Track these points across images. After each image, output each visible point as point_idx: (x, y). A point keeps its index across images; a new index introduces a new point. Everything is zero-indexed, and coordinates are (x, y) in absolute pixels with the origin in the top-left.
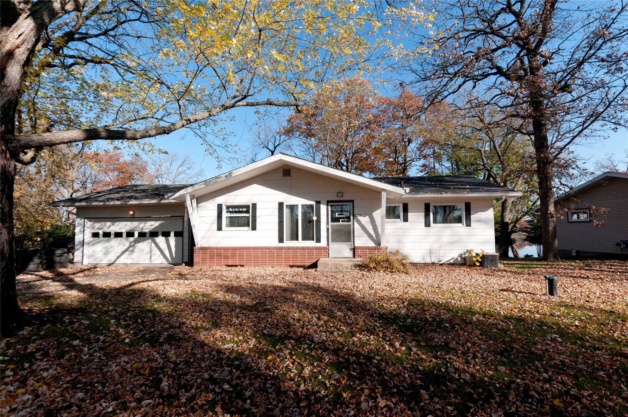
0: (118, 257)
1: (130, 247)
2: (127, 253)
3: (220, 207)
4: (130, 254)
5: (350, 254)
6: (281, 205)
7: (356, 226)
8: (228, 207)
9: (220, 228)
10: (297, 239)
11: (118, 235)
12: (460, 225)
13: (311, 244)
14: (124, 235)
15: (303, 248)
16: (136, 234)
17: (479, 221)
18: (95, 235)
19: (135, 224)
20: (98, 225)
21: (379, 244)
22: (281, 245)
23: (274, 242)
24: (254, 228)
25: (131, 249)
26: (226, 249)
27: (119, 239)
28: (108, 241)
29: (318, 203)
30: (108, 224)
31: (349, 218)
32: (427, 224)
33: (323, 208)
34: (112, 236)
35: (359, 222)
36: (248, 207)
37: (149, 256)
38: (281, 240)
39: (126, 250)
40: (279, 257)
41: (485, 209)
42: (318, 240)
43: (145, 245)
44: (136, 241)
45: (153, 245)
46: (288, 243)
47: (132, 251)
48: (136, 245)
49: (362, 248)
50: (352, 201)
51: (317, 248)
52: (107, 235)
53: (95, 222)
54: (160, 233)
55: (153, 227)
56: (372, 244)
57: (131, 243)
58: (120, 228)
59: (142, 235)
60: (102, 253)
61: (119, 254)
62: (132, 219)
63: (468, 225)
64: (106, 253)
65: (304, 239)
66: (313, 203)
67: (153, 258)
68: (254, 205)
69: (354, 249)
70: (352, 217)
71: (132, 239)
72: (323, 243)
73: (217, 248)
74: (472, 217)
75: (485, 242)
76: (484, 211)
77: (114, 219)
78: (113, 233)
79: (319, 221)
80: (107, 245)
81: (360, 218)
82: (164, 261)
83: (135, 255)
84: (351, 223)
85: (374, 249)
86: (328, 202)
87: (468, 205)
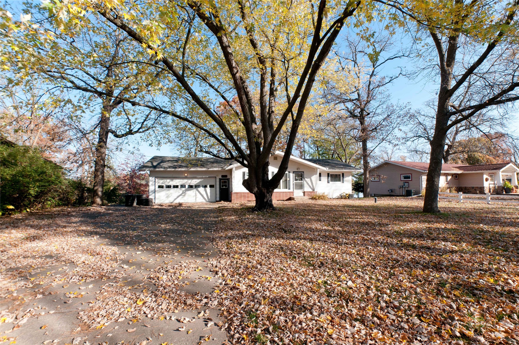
0: (175, 199)
1: (183, 193)
2: (181, 197)
3: (244, 173)
4: (182, 198)
5: (302, 194)
6: (273, 173)
7: (305, 182)
8: (247, 173)
10: (280, 188)
11: (176, 187)
12: (340, 182)
13: (287, 190)
14: (179, 187)
15: (283, 192)
16: (187, 187)
17: (346, 181)
18: (160, 187)
19: (185, 181)
20: (162, 181)
21: (314, 190)
25: (183, 194)
26: (248, 193)
27: (176, 189)
28: (168, 190)
29: (289, 172)
30: (168, 180)
32: (328, 182)
33: (291, 175)
34: (172, 187)
35: (306, 181)
37: (195, 198)
39: (181, 195)
41: (349, 176)
42: (289, 189)
43: (192, 192)
44: (186, 190)
45: (197, 192)
46: (276, 190)
47: (185, 195)
48: (187, 192)
49: (307, 192)
50: (304, 172)
51: (289, 192)
52: (169, 187)
53: (160, 179)
54: (201, 186)
55: (197, 182)
56: (311, 190)
57: (183, 191)
58: (176, 183)
59: (191, 187)
60: (165, 197)
61: (175, 198)
62: (186, 178)
63: (343, 182)
64: (168, 197)
65: (283, 188)
66: (287, 172)
67: (197, 199)
69: (304, 193)
70: (303, 179)
71: (184, 189)
72: (291, 190)
73: (243, 193)
74: (345, 179)
75: (348, 189)
77: (173, 178)
78: (172, 186)
79: (289, 180)
80: (168, 192)
81: (306, 179)
82: (204, 201)
83: (185, 198)
84: (303, 181)
85: (312, 192)
86: (294, 172)
87: (343, 174)
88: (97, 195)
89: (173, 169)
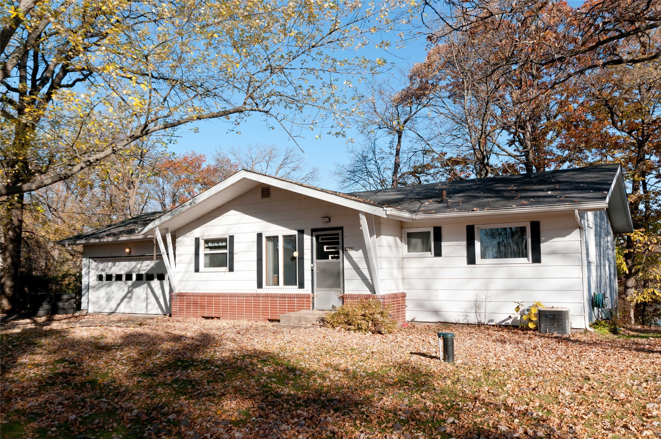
0: (119, 305)
1: (128, 292)
2: (126, 300)
3: (197, 240)
4: (128, 302)
5: (338, 304)
6: (260, 236)
7: (347, 263)
8: (207, 242)
9: (197, 270)
10: (278, 284)
11: (119, 278)
12: (524, 260)
13: (293, 290)
14: (124, 278)
15: (283, 296)
16: (134, 277)
17: (553, 253)
18: (100, 278)
19: (133, 263)
20: (101, 266)
21: (374, 290)
22: (260, 291)
23: (251, 287)
24: (231, 269)
25: (129, 295)
26: (203, 296)
27: (119, 282)
28: (110, 285)
29: (301, 232)
30: (110, 264)
31: (338, 253)
32: (471, 260)
33: (307, 239)
34: (114, 279)
35: (350, 259)
36: (225, 240)
37: (145, 304)
38: (260, 285)
39: (126, 296)
40: (256, 307)
42: (302, 286)
43: (141, 291)
44: (134, 286)
45: (149, 290)
46: (267, 289)
47: (131, 298)
48: (134, 290)
49: (352, 297)
50: (341, 228)
51: (299, 296)
52: (109, 277)
53: (99, 262)
54: (155, 276)
55: (149, 268)
56: (368, 292)
57: (129, 287)
58: (120, 270)
59: (140, 277)
60: (105, 299)
61: (118, 302)
62: (129, 258)
63: (537, 259)
64: (108, 300)
65: (287, 282)
66: (295, 233)
67: (149, 307)
68: (232, 237)
69: (343, 299)
70: (341, 252)
71: (130, 283)
72: (307, 289)
73: (193, 295)
74: (544, 246)
75: (564, 290)
76: (564, 236)
77: (115, 259)
78: (114, 275)
79: (301, 258)
80: (109, 289)
81: (352, 253)
82: (159, 311)
83: (133, 303)
84: (340, 260)
86: (313, 230)
87: (536, 227)
88: (3, 293)
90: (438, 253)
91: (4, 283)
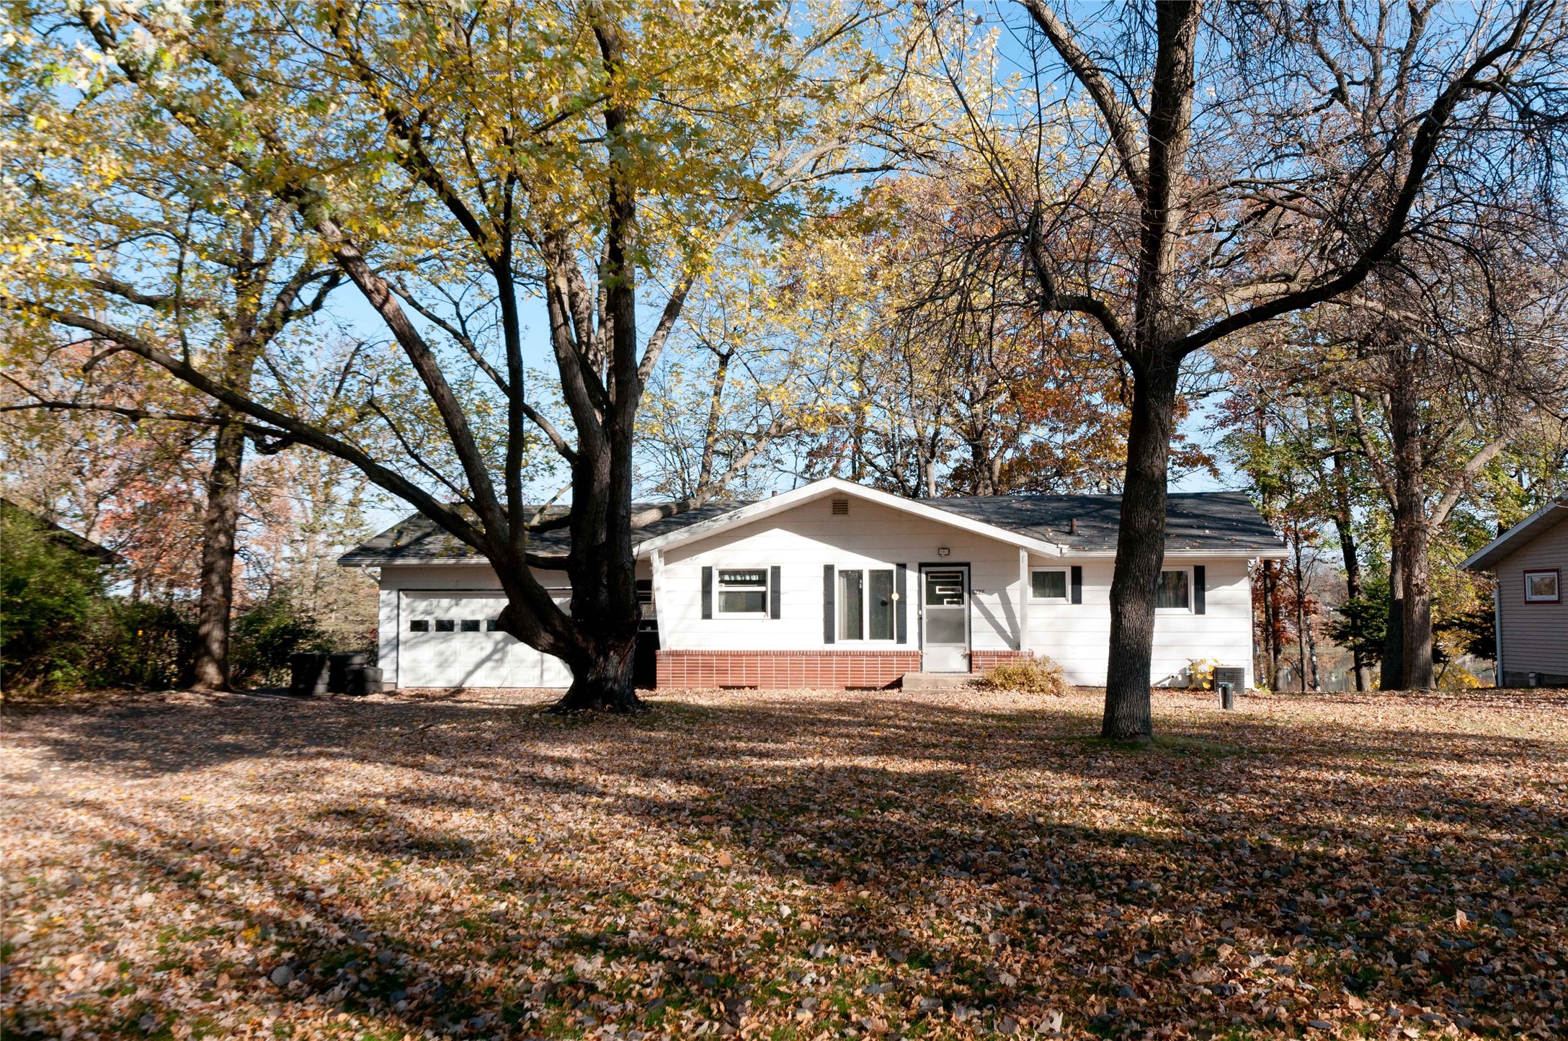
0: (470, 674)
1: (495, 651)
2: (489, 665)
3: (707, 573)
4: (494, 669)
5: (962, 665)
6: (829, 570)
7: (975, 611)
8: (722, 573)
9: (707, 615)
10: (861, 637)
11: (471, 626)
12: (1185, 610)
13: (889, 645)
14: (483, 626)
15: (873, 655)
17: (1217, 603)
18: (418, 626)
20: (422, 605)
21: (1018, 647)
22: (829, 647)
23: (815, 642)
24: (776, 615)
25: (497, 656)
26: (721, 655)
27: (471, 634)
28: (445, 640)
29: (902, 566)
30: (445, 602)
31: (961, 596)
33: (912, 577)
34: (457, 629)
35: (980, 605)
36: (762, 573)
37: (537, 671)
38: (829, 638)
39: (488, 658)
40: (826, 670)
41: (1232, 579)
42: (902, 639)
44: (508, 641)
46: (842, 645)
47: (501, 660)
48: (510, 647)
49: (985, 654)
50: (968, 565)
51: (899, 654)
52: (446, 626)
53: (416, 598)
56: (1004, 647)
57: (497, 643)
58: (473, 612)
60: (435, 663)
61: (470, 668)
63: (1200, 610)
64: (443, 665)
65: (874, 635)
66: (892, 567)
67: (546, 676)
68: (776, 570)
69: (970, 657)
70: (966, 596)
71: (498, 635)
72: (912, 644)
73: (703, 654)
74: (1209, 595)
75: (1229, 646)
76: (1231, 584)
77: (459, 593)
78: (458, 622)
79: (902, 602)
80: (443, 647)
81: (982, 597)
83: (505, 670)
84: (965, 606)
85: (1009, 655)
86: (921, 565)
87: (1200, 572)
88: (208, 652)
89: (452, 561)
90: (1077, 599)
91: (207, 635)
